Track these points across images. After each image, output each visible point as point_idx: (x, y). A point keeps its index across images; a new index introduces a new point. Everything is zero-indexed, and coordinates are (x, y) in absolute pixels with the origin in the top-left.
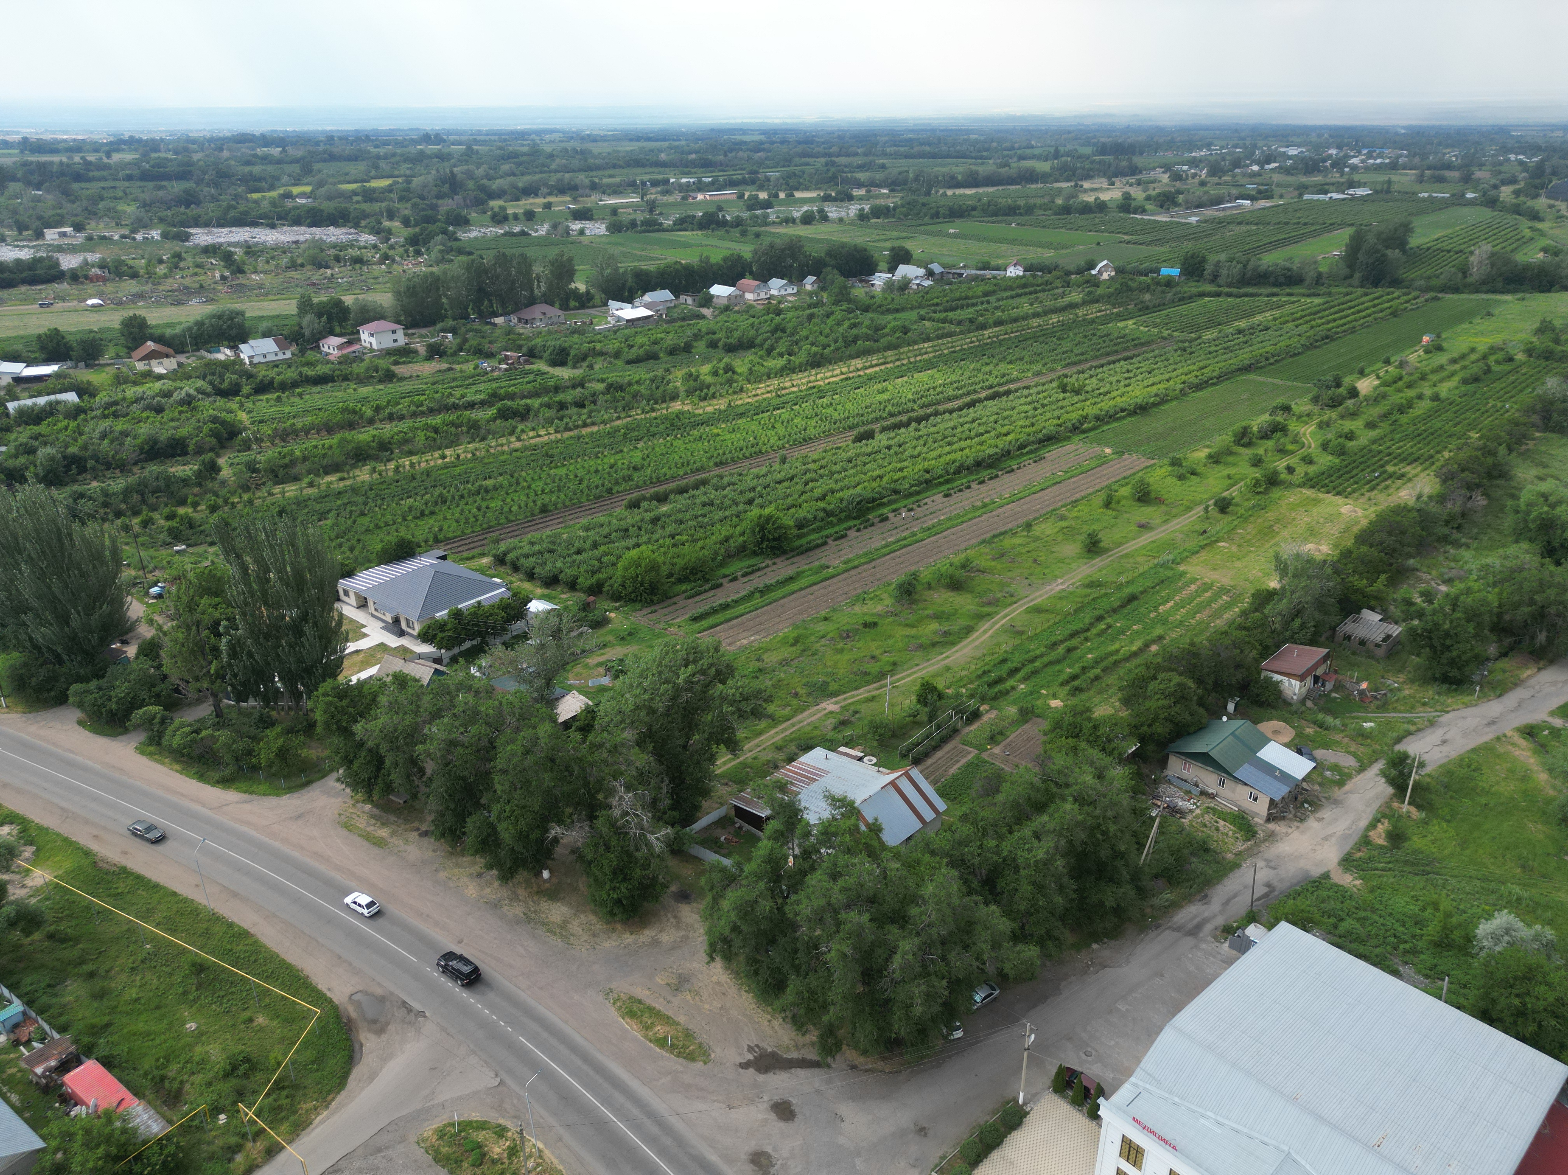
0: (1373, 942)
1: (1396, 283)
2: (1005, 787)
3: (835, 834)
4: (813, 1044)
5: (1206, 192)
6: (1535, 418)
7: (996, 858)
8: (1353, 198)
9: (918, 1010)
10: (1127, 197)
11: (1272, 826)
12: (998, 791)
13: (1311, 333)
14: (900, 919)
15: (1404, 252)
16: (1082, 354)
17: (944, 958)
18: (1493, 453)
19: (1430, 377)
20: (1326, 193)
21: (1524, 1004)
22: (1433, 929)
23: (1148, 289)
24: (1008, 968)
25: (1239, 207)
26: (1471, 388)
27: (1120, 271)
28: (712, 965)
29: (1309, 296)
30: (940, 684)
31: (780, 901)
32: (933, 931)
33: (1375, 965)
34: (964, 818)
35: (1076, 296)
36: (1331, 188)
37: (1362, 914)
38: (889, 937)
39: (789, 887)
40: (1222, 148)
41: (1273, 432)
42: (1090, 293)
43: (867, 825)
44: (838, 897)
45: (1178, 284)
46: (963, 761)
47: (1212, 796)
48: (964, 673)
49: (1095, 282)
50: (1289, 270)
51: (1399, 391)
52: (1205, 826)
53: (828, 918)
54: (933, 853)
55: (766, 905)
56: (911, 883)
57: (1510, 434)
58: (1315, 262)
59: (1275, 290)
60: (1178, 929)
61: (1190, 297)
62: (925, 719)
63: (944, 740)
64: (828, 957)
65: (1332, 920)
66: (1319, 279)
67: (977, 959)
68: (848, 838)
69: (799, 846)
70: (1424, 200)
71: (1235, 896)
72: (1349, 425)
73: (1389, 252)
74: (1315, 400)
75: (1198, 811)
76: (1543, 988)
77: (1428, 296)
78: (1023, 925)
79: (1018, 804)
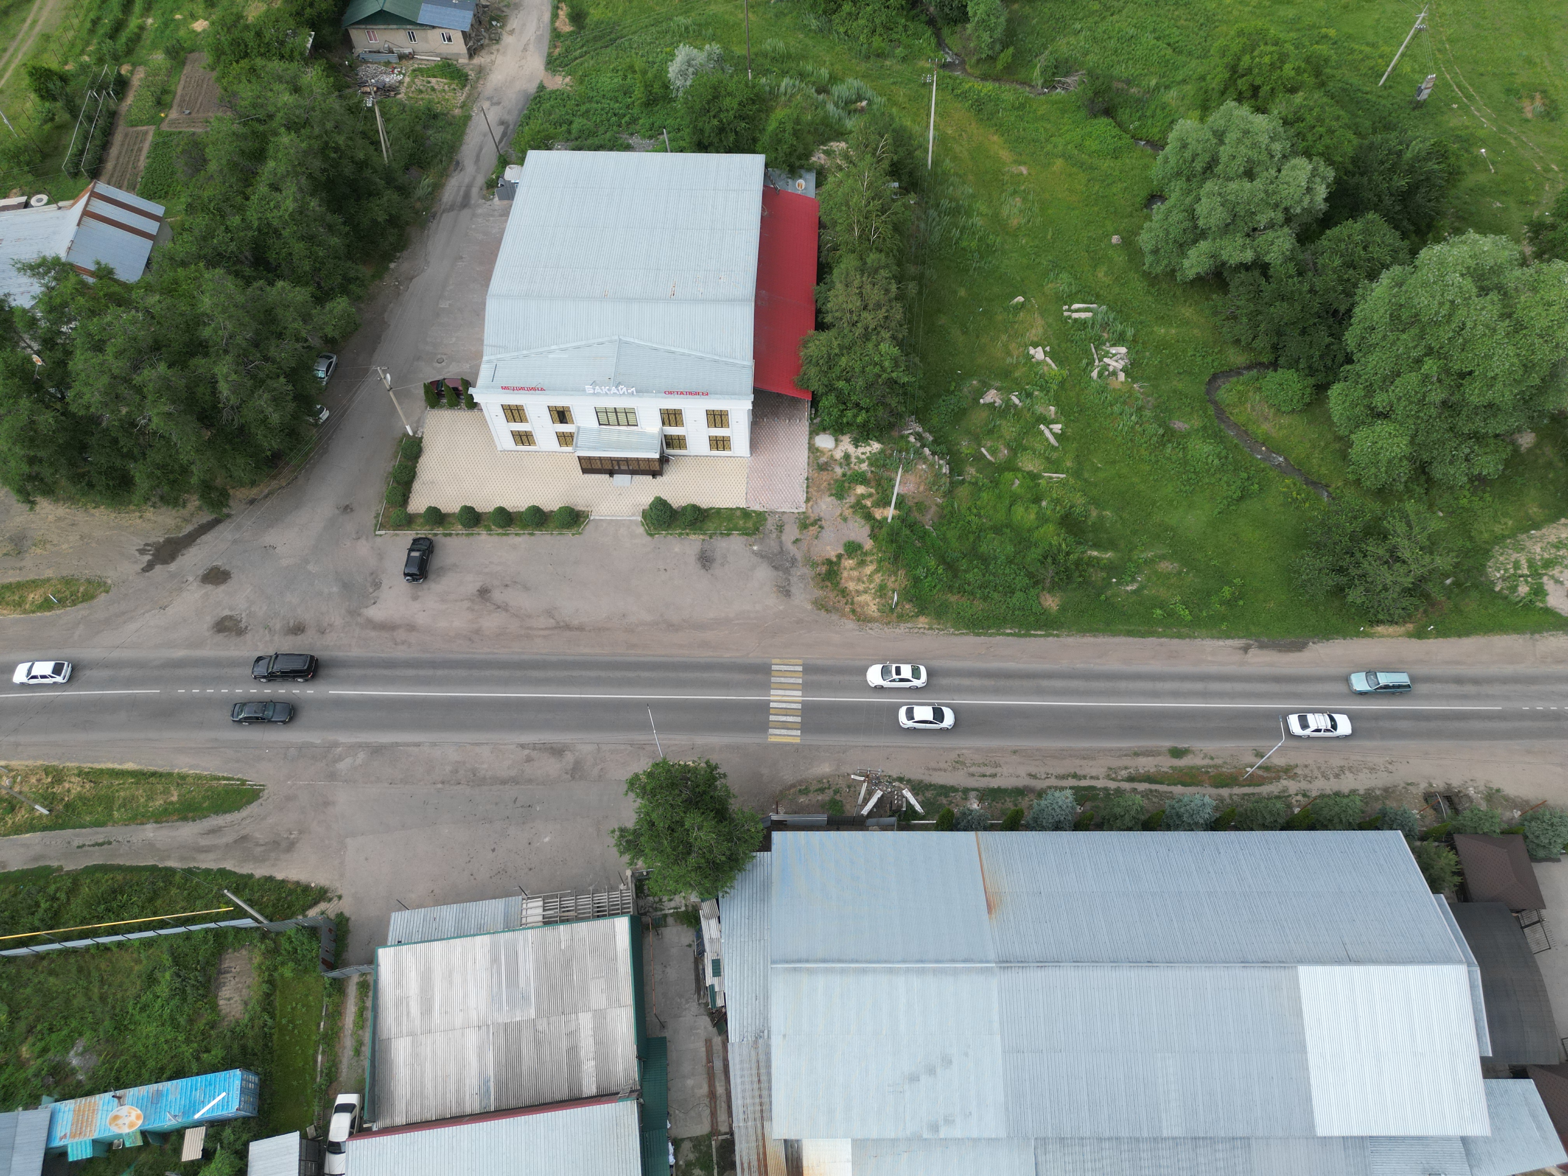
0: (602, 129)
2: (209, 152)
3: (65, 305)
4: (200, 508)
7: (250, 234)
9: (275, 418)
11: (477, 61)
12: (205, 161)
14: (199, 348)
17: (266, 359)
21: (721, 121)
22: (638, 93)
24: (329, 331)
28: (37, 508)
30: (52, 62)
31: (58, 406)
32: (239, 339)
33: (611, 149)
34: (190, 209)
37: (583, 108)
38: (200, 371)
39: (57, 386)
43: (92, 274)
44: (118, 366)
46: (146, 147)
47: (410, 57)
48: (71, 34)
52: (421, 92)
53: (123, 390)
54: (184, 264)
55: (47, 419)
56: (183, 307)
60: (452, 208)
62: (67, 116)
63: (108, 132)
64: (153, 426)
65: (565, 127)
67: (297, 340)
68: (81, 300)
69: (34, 338)
71: (481, 149)
75: (407, 79)
76: (728, 99)
78: (318, 284)
79: (236, 165)
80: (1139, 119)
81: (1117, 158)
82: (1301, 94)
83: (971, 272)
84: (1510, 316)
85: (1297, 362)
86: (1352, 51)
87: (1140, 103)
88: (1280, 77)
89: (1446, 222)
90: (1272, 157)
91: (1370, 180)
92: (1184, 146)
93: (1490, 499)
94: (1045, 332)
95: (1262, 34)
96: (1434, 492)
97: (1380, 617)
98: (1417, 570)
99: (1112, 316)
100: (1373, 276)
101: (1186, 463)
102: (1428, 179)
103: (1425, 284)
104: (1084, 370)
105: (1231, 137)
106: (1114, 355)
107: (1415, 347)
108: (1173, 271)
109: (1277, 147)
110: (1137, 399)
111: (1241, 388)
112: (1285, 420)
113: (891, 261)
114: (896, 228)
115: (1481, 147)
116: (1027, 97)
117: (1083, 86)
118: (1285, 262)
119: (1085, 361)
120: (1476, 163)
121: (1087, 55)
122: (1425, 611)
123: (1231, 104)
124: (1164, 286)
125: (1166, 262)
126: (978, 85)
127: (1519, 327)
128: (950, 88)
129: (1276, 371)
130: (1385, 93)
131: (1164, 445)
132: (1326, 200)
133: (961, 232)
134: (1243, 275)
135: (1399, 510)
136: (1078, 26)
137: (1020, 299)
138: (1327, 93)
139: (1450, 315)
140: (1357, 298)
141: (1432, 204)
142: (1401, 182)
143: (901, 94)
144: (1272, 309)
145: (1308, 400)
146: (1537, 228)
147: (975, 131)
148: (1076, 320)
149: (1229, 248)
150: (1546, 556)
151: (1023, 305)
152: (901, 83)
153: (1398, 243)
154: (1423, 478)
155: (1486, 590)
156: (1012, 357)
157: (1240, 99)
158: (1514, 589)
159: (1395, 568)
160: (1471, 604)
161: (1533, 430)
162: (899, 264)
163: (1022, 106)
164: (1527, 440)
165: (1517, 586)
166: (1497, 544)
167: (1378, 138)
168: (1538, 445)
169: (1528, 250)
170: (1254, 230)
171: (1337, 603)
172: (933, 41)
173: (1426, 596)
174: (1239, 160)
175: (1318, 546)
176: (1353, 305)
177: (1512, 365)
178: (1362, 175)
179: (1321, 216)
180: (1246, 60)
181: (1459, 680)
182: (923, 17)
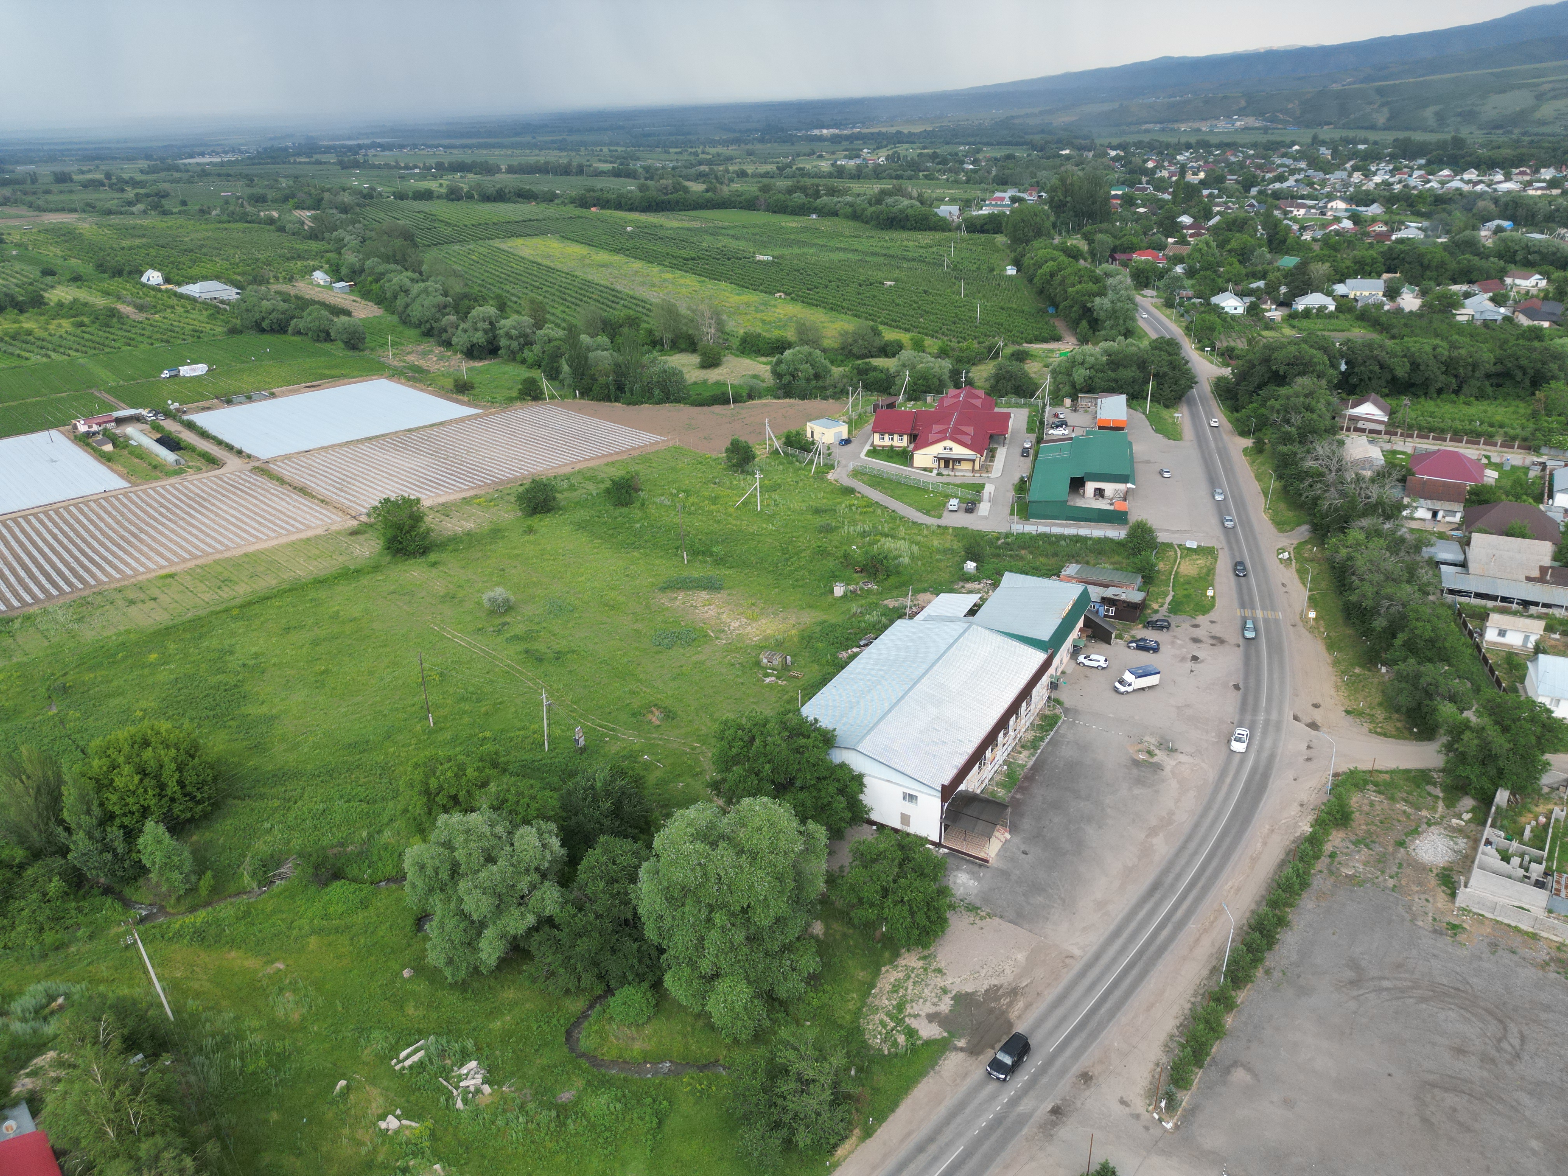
80: (369, 867)
81: (367, 907)
82: (492, 784)
83: (274, 1090)
84: (742, 851)
85: (624, 976)
86: (511, 739)
87: (361, 855)
88: (468, 780)
89: (657, 813)
90: (500, 838)
91: (585, 815)
92: (423, 867)
93: (829, 988)
94: (387, 1098)
95: (433, 758)
96: (791, 1009)
97: (832, 1141)
98: (826, 1080)
99: (444, 1041)
100: (633, 879)
101: (594, 1126)
102: (623, 793)
103: (673, 863)
104: (447, 1107)
105: (458, 840)
106: (467, 1074)
107: (699, 911)
108: (476, 968)
109: (499, 829)
110: (513, 1100)
111: (595, 1028)
112: (648, 1030)
113: (171, 1136)
114: (161, 1099)
115: (643, 756)
116: (248, 904)
117: (300, 868)
118: (563, 907)
119: (442, 1099)
120: (647, 766)
121: (289, 843)
122: (857, 1110)
123: (443, 818)
124: (476, 985)
125: (464, 965)
126: (189, 919)
127: (754, 856)
128: (158, 936)
129: (614, 995)
130: (554, 754)
131: (565, 1124)
132: (562, 846)
133: (242, 1059)
134: (537, 937)
135: (781, 1042)
136: (267, 825)
137: (342, 1083)
138: (512, 774)
139: (705, 874)
140: (634, 902)
141: (638, 807)
142: (608, 805)
143: (103, 969)
144: (577, 949)
145: (654, 1002)
146: (716, 786)
147: (207, 960)
148: (411, 1067)
149: (512, 923)
150: (895, 1003)
151: (348, 1088)
152: (98, 959)
153: (635, 846)
154: (776, 1004)
155: (880, 1059)
156: (366, 1145)
157: (446, 810)
158: (895, 1043)
159: (812, 1091)
160: (880, 1079)
161: (816, 918)
162: (183, 1133)
163: (247, 913)
164: (818, 928)
165: (896, 1040)
166: (860, 1018)
167: (570, 785)
168: (827, 927)
169: (721, 802)
170: (522, 897)
171: (795, 1156)
172: (118, 906)
173: (848, 1097)
174: (475, 855)
175: (746, 1117)
176: (635, 909)
177: (769, 883)
178: (576, 815)
179: (566, 859)
180: (433, 783)
181: (921, 1148)
182: (96, 891)
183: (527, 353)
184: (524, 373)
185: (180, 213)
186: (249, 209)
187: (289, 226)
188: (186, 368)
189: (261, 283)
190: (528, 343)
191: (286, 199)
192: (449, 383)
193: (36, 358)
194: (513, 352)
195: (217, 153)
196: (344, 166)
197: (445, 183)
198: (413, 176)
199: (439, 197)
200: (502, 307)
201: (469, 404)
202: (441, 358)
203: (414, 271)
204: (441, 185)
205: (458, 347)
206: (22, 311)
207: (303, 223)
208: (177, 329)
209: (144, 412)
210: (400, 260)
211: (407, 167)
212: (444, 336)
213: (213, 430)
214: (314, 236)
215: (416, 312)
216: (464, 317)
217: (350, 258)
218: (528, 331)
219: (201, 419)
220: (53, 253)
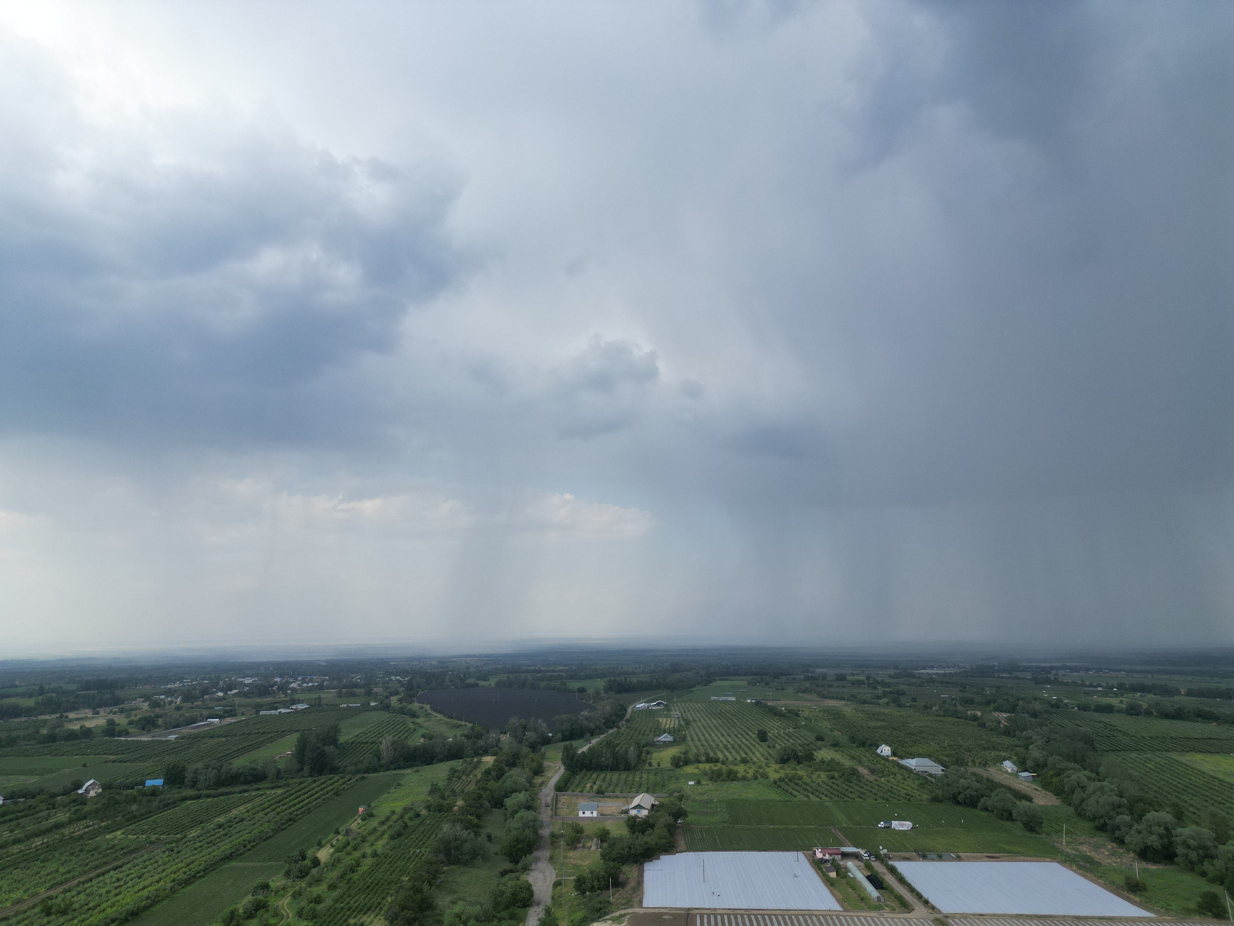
1: (334, 770)
5: (181, 715)
6: (441, 857)
8: (296, 712)
10: (111, 723)
13: (277, 818)
15: (336, 746)
16: (69, 872)
18: (419, 890)
19: (368, 838)
20: (276, 710)
23: (134, 800)
25: (210, 724)
26: (397, 841)
27: (106, 787)
29: (272, 788)
35: (62, 816)
36: (279, 706)
40: (192, 680)
41: (256, 910)
42: (77, 811)
45: (162, 792)
49: (82, 801)
50: (254, 769)
51: (349, 854)
57: (428, 872)
58: (275, 761)
59: (246, 787)
61: (174, 803)
66: (278, 775)
70: (344, 709)
72: (317, 890)
73: (326, 748)
74: (288, 874)
77: (358, 776)
183: (1206, 866)
184: (1205, 887)
185: (910, 706)
186: (960, 708)
187: (988, 724)
188: (896, 822)
189: (961, 765)
190: (1208, 855)
191: (988, 703)
192: (1120, 880)
193: (800, 797)
194: (1191, 862)
195: (943, 667)
196: (1037, 681)
197: (1125, 700)
198: (1096, 693)
199: (1118, 711)
200: (1179, 816)
201: (1140, 905)
202: (1113, 854)
203: (1092, 771)
204: (1121, 702)
205: (1131, 846)
206: (799, 763)
207: (1000, 722)
208: (895, 791)
209: (862, 852)
210: (1081, 761)
211: (1091, 686)
212: (1117, 833)
213: (909, 878)
214: (1007, 733)
215: (1091, 806)
216: (1139, 818)
217: (1035, 753)
218: (1209, 844)
219: (902, 867)
220: (825, 725)
